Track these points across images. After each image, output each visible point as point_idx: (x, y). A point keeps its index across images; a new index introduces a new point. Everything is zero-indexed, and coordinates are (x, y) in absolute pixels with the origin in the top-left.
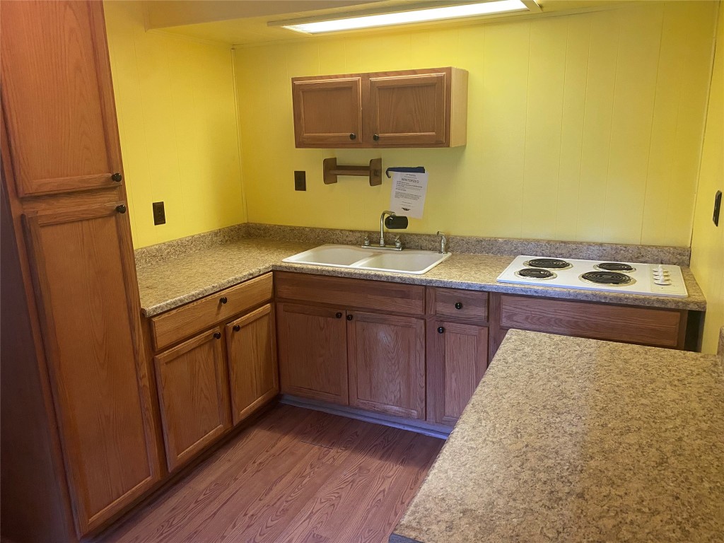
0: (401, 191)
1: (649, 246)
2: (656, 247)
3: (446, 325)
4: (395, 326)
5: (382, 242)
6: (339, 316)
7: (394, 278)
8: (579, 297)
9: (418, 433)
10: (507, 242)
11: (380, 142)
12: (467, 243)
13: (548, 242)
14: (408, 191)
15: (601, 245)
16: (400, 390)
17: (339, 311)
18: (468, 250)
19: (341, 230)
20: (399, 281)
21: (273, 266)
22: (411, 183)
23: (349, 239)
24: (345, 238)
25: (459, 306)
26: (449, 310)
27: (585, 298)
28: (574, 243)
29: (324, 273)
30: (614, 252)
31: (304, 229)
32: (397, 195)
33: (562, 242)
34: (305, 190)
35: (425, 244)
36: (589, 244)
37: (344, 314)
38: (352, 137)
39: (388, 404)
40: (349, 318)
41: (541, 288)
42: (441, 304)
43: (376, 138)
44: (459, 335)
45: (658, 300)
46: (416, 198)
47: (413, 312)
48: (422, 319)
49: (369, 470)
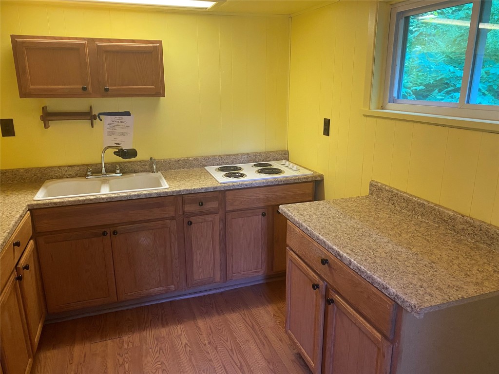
0: (111, 130)
1: (270, 152)
2: (274, 152)
3: (192, 219)
4: (153, 229)
5: (104, 171)
6: (104, 234)
7: (152, 194)
8: (268, 184)
9: (171, 301)
10: (195, 159)
11: (109, 93)
12: (169, 163)
13: (220, 156)
14: (119, 130)
15: (248, 154)
16: (159, 275)
17: (103, 230)
18: (170, 168)
19: (59, 167)
20: (155, 195)
21: (28, 205)
22: (120, 124)
23: (69, 173)
24: (64, 173)
25: (201, 204)
26: (194, 208)
27: (272, 184)
28: (234, 155)
29: (86, 202)
30: (254, 157)
31: (18, 170)
32: (109, 134)
33: (227, 155)
34: (14, 136)
35: (137, 168)
36: (242, 155)
37: (107, 232)
38: (84, 89)
39: (151, 289)
40: (115, 233)
41: (248, 183)
42: (188, 205)
43: (106, 90)
44: (200, 224)
45: (304, 178)
46: (125, 134)
47: (167, 215)
48: (174, 219)
49: (164, 337)
